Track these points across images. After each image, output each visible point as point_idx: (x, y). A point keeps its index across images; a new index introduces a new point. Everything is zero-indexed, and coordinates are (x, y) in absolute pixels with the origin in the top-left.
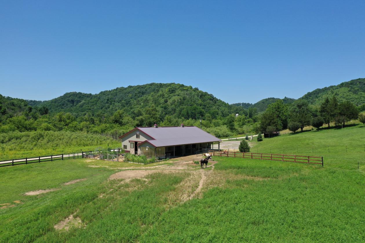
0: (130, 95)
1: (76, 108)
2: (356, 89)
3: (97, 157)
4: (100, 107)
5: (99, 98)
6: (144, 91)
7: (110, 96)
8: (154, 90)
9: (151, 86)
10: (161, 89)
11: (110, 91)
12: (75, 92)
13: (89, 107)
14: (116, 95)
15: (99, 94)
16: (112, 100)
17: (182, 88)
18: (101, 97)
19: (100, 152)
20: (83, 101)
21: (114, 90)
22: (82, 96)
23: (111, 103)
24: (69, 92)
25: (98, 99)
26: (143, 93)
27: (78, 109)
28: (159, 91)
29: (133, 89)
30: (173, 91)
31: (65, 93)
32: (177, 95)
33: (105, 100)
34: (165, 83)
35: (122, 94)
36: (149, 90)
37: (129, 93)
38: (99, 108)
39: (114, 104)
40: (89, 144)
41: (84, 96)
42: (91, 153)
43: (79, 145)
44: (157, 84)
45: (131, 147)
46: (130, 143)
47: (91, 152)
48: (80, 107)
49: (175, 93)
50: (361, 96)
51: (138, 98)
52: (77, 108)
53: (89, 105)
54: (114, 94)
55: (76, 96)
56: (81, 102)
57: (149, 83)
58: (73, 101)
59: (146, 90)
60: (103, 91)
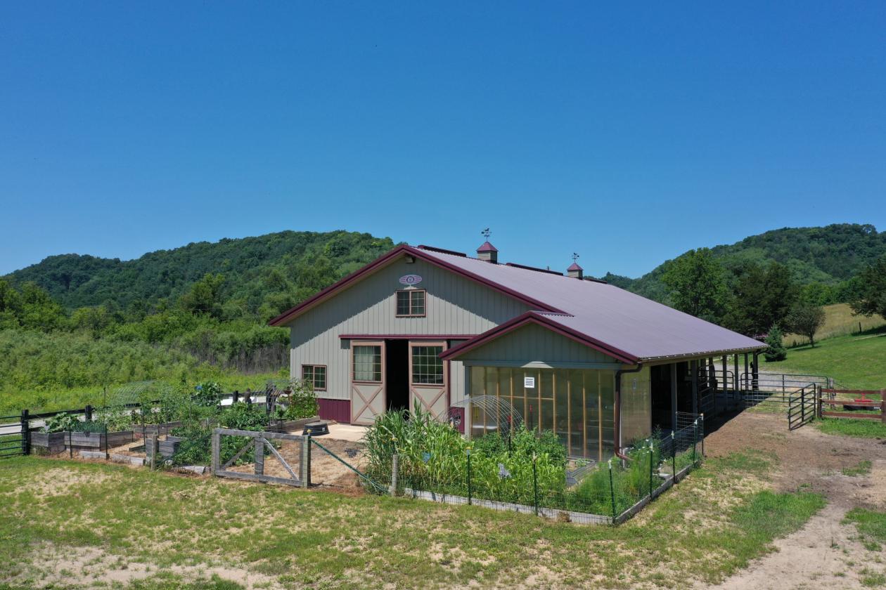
0: (225, 261)
1: (75, 296)
2: (782, 251)
3: (126, 448)
4: (144, 294)
5: (141, 270)
6: (265, 250)
7: (170, 265)
8: (291, 249)
9: (283, 239)
10: (309, 245)
11: (170, 252)
12: (75, 255)
13: (113, 293)
14: (188, 261)
15: (140, 260)
16: (178, 274)
17: (367, 241)
18: (145, 267)
19: (147, 411)
20: (96, 278)
21: (183, 248)
22: (93, 265)
23: (174, 283)
24: (56, 254)
25: (138, 272)
26: (262, 257)
27: (81, 298)
28: (304, 250)
29: (235, 246)
30: (343, 249)
31: (45, 257)
32: (354, 260)
33: (157, 273)
34: (320, 231)
35: (203, 259)
36: (277, 248)
37: (223, 255)
38: (139, 295)
39: (181, 284)
40: (95, 376)
41: (99, 264)
42: (89, 417)
43: (45, 380)
44: (299, 233)
45: (359, 376)
46: (348, 353)
47: (89, 411)
48: (86, 292)
49: (349, 254)
50: (795, 269)
51: (249, 267)
52: (79, 295)
53: (112, 288)
54: (182, 260)
55: (77, 265)
56: (89, 279)
57: (277, 232)
58: (66, 279)
59: (269, 248)
60: (152, 252)
